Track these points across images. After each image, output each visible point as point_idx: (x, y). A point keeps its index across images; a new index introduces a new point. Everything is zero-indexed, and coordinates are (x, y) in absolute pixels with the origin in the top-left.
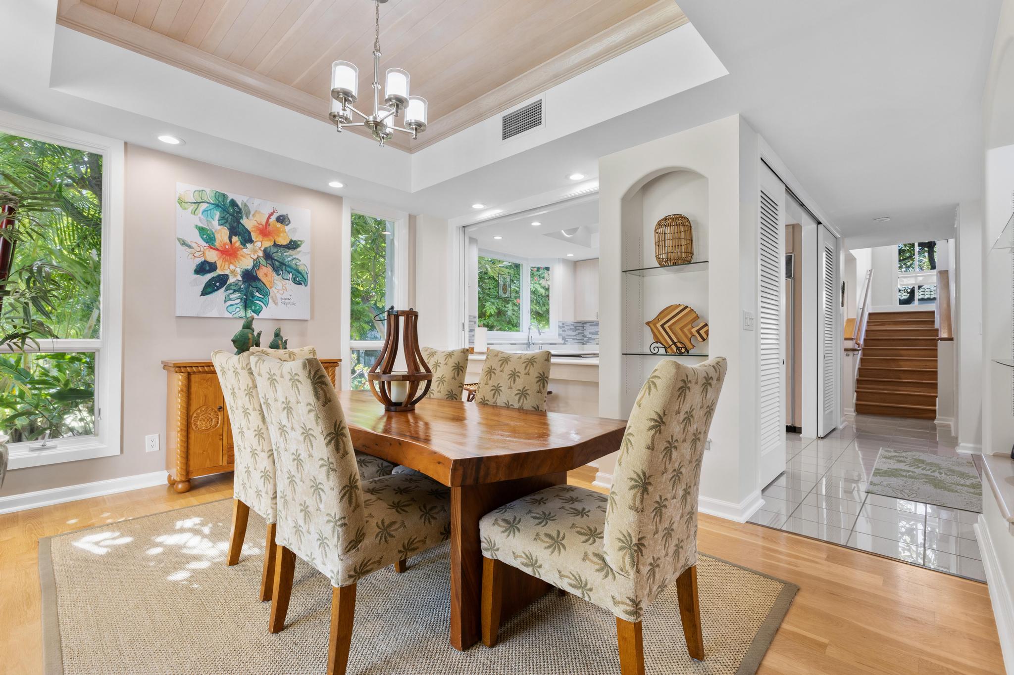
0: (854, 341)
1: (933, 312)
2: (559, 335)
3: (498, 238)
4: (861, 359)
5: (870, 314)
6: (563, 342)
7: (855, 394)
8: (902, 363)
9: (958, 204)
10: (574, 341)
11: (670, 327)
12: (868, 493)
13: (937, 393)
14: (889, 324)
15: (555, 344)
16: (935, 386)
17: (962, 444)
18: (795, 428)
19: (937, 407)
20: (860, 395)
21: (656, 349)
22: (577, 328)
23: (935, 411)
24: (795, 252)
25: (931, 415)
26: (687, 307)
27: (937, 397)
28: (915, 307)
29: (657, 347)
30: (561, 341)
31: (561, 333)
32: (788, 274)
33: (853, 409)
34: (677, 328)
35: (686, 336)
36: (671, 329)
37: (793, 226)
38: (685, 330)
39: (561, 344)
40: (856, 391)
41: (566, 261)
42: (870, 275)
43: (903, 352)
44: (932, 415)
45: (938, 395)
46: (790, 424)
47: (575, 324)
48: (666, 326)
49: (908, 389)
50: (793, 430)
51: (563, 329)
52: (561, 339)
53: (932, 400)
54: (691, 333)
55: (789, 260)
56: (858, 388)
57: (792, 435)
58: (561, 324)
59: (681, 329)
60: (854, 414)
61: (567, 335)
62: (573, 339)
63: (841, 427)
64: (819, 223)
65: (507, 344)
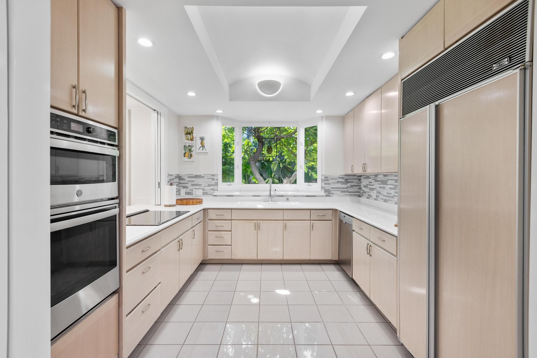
2: (322, 188)
3: (191, 94)
6: (325, 194)
10: (343, 193)
15: (315, 196)
22: (349, 180)
30: (323, 193)
31: (323, 185)
39: (323, 196)
41: (328, 118)
47: (346, 177)
51: (327, 182)
52: (323, 192)
58: (323, 178)
61: (332, 188)
62: (342, 192)
65: (249, 196)
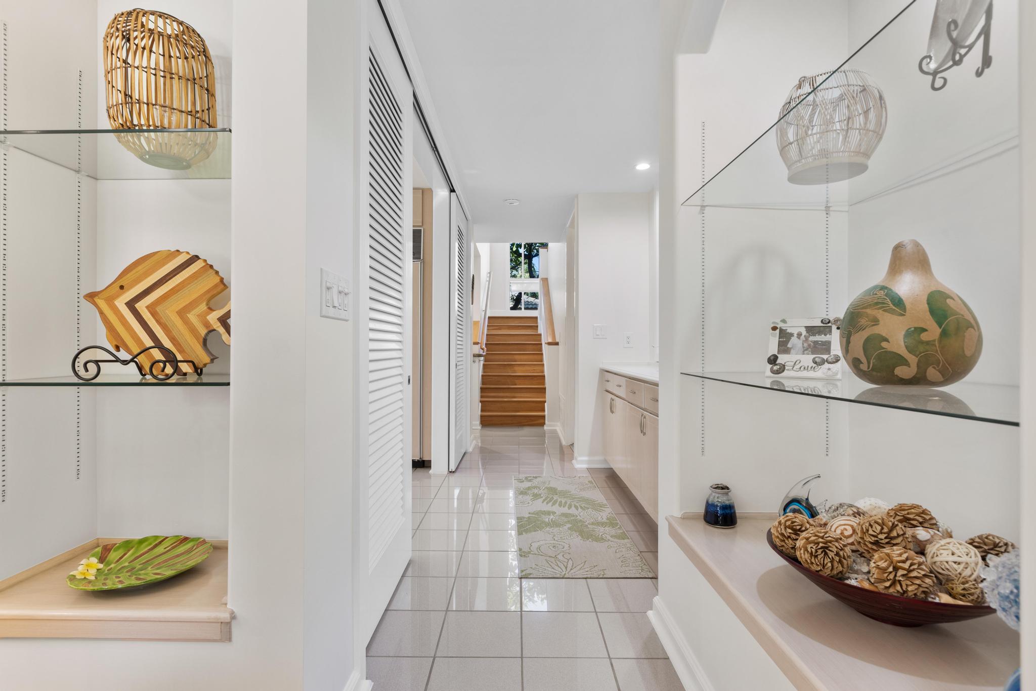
0: (479, 345)
1: (536, 318)
4: (484, 365)
5: (489, 318)
7: (480, 404)
8: (516, 368)
9: (577, 196)
11: (151, 308)
12: (521, 578)
13: (545, 397)
14: (505, 329)
16: (543, 390)
17: (579, 459)
18: (424, 461)
19: (546, 413)
20: (485, 406)
21: (92, 367)
23: (544, 417)
24: (424, 226)
25: (539, 421)
26: (196, 258)
27: (545, 402)
28: (522, 313)
29: (97, 362)
32: (417, 254)
33: (478, 422)
34: (170, 312)
35: (193, 331)
36: (154, 314)
37: (423, 191)
38: (192, 317)
40: (481, 402)
42: (490, 277)
43: (517, 357)
44: (541, 421)
45: (547, 399)
46: (417, 458)
48: (141, 306)
49: (522, 395)
50: (421, 464)
53: (541, 406)
54: (206, 324)
55: (417, 235)
56: (482, 397)
57: (421, 472)
59: (182, 313)
60: (479, 427)
63: (470, 450)
64: (452, 190)
